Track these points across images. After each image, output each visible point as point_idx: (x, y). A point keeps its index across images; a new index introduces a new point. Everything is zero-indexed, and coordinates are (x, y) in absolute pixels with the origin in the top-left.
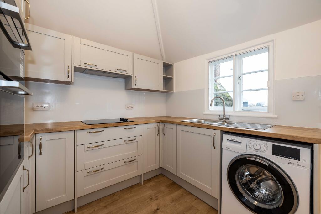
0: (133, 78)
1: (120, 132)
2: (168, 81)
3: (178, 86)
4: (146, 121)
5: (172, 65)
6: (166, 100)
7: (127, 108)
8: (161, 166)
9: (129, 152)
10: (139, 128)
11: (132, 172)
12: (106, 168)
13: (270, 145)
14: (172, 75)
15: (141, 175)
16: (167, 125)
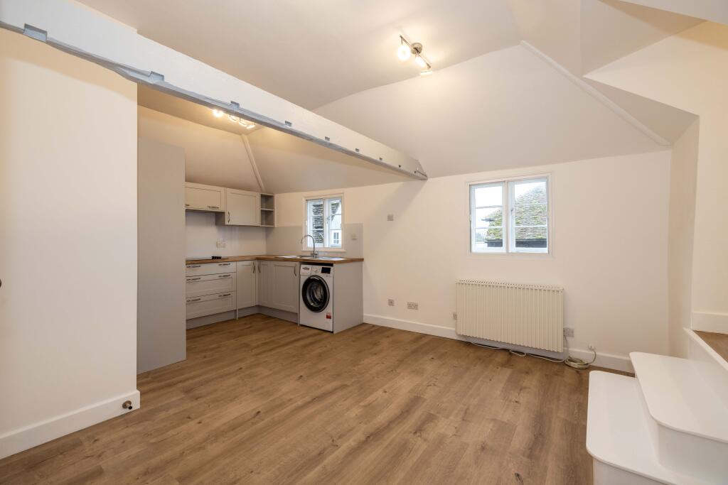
0: (226, 215)
1: (215, 268)
2: (267, 215)
3: (279, 220)
4: (242, 259)
5: (272, 196)
6: (267, 236)
7: (217, 245)
8: (257, 304)
9: (223, 286)
10: (233, 265)
11: (227, 306)
12: (203, 299)
13: (320, 268)
14: (273, 207)
15: (236, 311)
16: (264, 262)
